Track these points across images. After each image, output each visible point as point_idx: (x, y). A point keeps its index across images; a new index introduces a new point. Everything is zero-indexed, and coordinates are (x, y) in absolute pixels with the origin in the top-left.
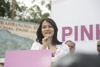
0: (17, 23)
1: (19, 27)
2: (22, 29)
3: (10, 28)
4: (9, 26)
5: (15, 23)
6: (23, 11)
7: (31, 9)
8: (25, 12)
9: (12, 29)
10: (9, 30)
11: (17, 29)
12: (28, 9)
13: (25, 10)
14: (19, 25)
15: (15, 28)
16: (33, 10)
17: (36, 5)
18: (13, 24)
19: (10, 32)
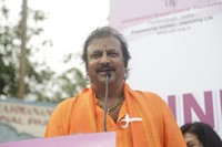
0: (31, 107)
1: (36, 117)
2: (42, 119)
3: (14, 120)
4: (11, 115)
5: (27, 107)
6: (44, 81)
7: (64, 77)
8: (50, 83)
9: (20, 122)
10: (13, 124)
11: (30, 122)
12: (55, 76)
13: (48, 79)
14: (36, 111)
15: (25, 118)
16: (68, 80)
17: (73, 69)
18: (22, 110)
19: (13, 129)
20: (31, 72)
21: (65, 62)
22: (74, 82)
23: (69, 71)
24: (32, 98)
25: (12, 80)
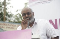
0: (7, 24)
1: (8, 26)
2: (10, 27)
3: (3, 27)
4: (2, 26)
5: (6, 24)
6: (11, 17)
7: (16, 16)
9: (4, 28)
10: (2, 28)
11: (7, 28)
12: (14, 16)
13: (12, 16)
15: (5, 27)
16: (17, 17)
17: (19, 14)
18: (5, 24)
19: (2, 30)
20: (7, 14)
21: (16, 12)
22: (19, 17)
23: (17, 14)
24: (7, 21)
25: (2, 16)
